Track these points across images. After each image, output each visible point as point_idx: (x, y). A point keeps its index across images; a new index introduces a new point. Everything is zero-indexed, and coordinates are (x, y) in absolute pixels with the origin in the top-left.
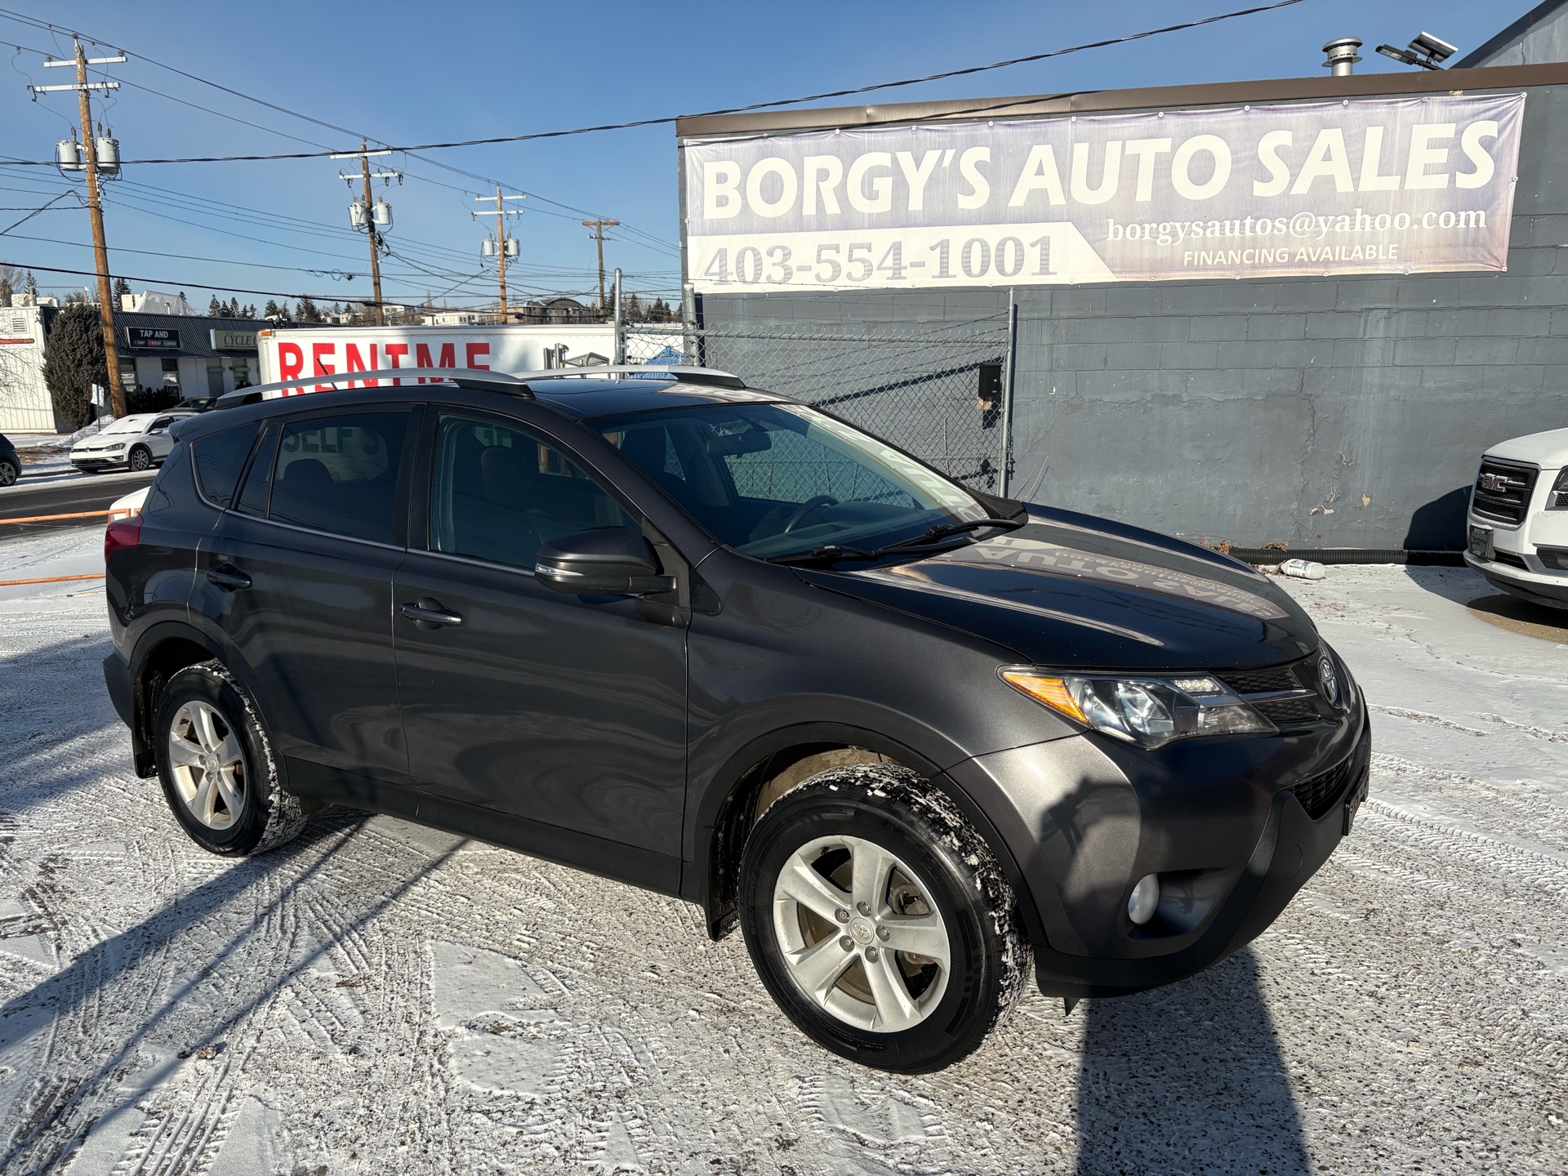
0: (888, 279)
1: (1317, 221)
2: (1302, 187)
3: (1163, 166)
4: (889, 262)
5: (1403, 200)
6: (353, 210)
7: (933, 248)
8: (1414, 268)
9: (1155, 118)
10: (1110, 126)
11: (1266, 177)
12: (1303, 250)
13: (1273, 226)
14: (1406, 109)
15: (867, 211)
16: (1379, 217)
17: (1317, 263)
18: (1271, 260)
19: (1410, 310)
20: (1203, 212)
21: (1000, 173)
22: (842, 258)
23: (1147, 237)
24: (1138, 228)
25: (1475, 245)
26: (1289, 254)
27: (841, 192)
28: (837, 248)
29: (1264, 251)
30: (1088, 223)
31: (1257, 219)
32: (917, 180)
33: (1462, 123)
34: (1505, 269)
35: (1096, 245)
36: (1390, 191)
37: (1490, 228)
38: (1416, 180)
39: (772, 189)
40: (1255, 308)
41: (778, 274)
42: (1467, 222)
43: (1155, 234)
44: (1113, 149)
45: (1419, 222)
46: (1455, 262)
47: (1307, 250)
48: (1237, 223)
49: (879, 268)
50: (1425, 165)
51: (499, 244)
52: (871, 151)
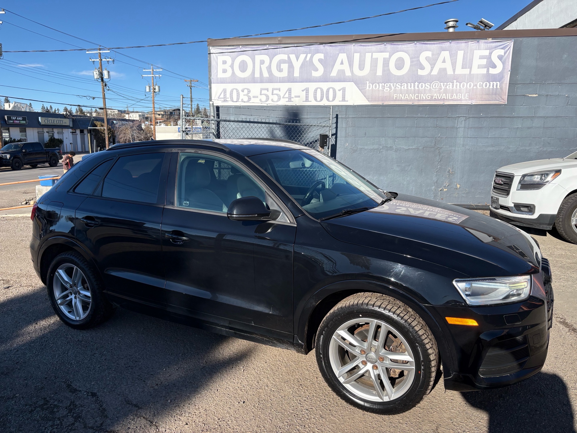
0: (286, 102)
1: (440, 84)
2: (435, 72)
3: (386, 62)
4: (287, 95)
5: (471, 78)
6: (95, 73)
7: (303, 91)
8: (474, 102)
9: (383, 45)
10: (367, 47)
11: (422, 68)
12: (435, 95)
13: (425, 86)
14: (472, 44)
15: (279, 76)
16: (462, 84)
17: (441, 100)
18: (424, 98)
19: (473, 117)
20: (401, 80)
21: (328, 63)
22: (269, 93)
23: (381, 88)
24: (377, 85)
25: (496, 94)
26: (431, 96)
27: (269, 68)
28: (267, 90)
29: (422, 95)
30: (359, 83)
31: (419, 83)
32: (297, 65)
33: (492, 49)
34: (506, 103)
35: (362, 90)
36: (466, 74)
37: (501, 88)
38: (475, 71)
39: (243, 67)
40: (419, 115)
41: (246, 99)
42: (493, 86)
43: (383, 87)
44: (368, 56)
45: (476, 85)
46: (489, 100)
47: (437, 95)
48: (413, 84)
49: (283, 98)
50: (479, 65)
51: (152, 88)
52: (279, 54)
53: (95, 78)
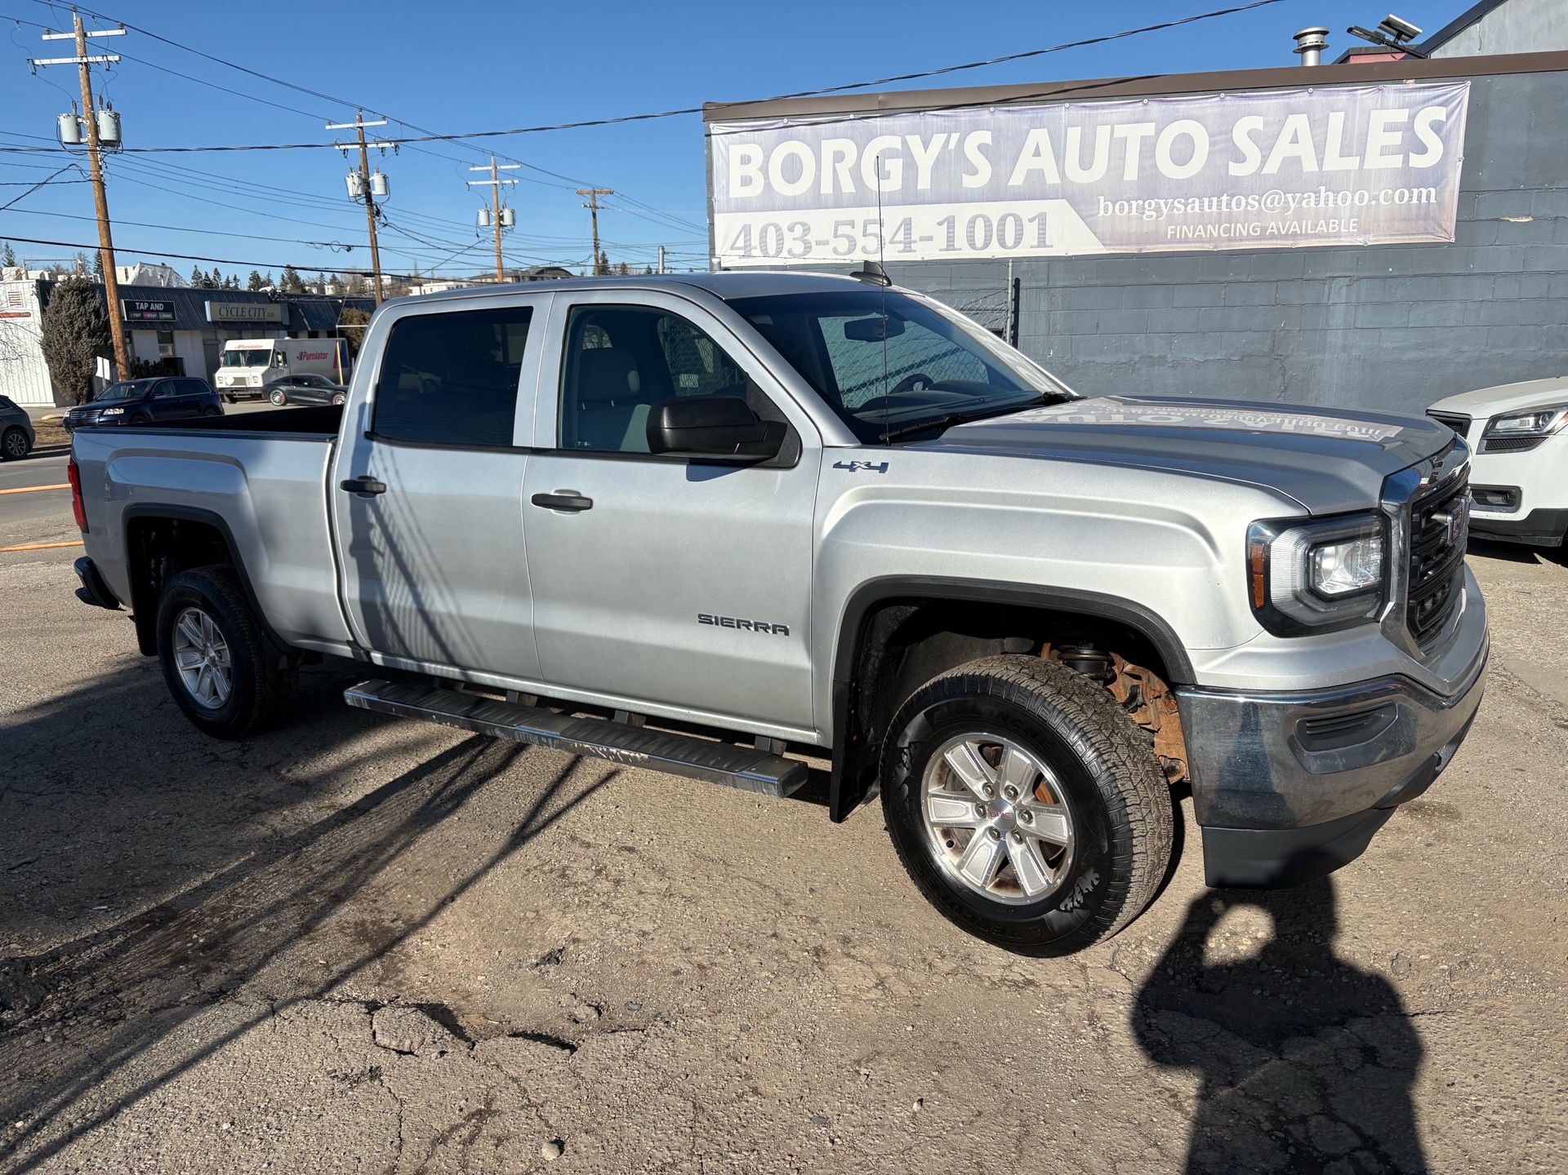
0: (899, 252)
1: (1286, 198)
2: (1272, 168)
3: (1148, 148)
4: (900, 236)
5: (1362, 178)
6: (349, 181)
7: (940, 224)
8: (1372, 240)
9: (1141, 104)
10: (1099, 111)
11: (1240, 158)
13: (1247, 202)
14: (1365, 95)
15: (879, 190)
16: (1340, 194)
17: (1286, 236)
18: (1245, 234)
19: (1368, 278)
20: (1184, 190)
21: (1001, 154)
22: (857, 233)
23: (1134, 212)
24: (1126, 204)
25: (1426, 219)
26: (1261, 228)
27: (856, 173)
28: (852, 224)
29: (1239, 225)
30: (1080, 200)
31: (1232, 196)
32: (925, 160)
33: (1414, 108)
34: (1453, 240)
35: (1089, 219)
36: (1350, 170)
37: (1440, 204)
38: (1374, 161)
39: (792, 169)
40: (1231, 277)
41: (799, 248)
42: (1419, 198)
43: (1141, 210)
44: (1103, 132)
45: (1377, 198)
46: (1409, 235)
47: (1277, 224)
48: (1215, 199)
49: (891, 243)
50: (1382, 147)
51: (493, 214)
52: (882, 135)
53: (351, 194)
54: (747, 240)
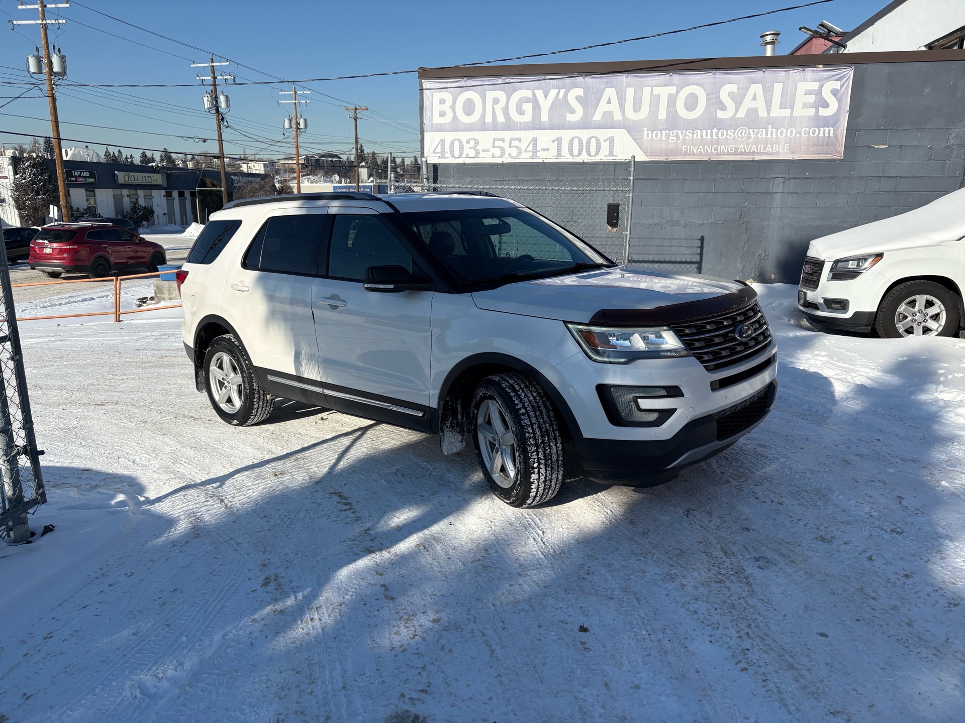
0: (530, 157)
1: (749, 132)
2: (741, 114)
3: (672, 100)
4: (530, 148)
5: (792, 122)
6: (205, 99)
7: (553, 141)
8: (797, 157)
9: (668, 75)
10: (645, 79)
11: (723, 108)
12: (742, 146)
13: (727, 133)
14: (794, 74)
15: (519, 121)
16: (780, 130)
17: (749, 153)
18: (726, 151)
19: (794, 178)
20: (692, 125)
22: (505, 145)
23: (664, 137)
24: (659, 133)
25: (827, 145)
26: (735, 148)
27: (506, 110)
28: (503, 140)
29: (723, 146)
30: (633, 129)
31: (719, 129)
32: (545, 104)
33: (822, 81)
34: (842, 158)
35: (638, 141)
36: (785, 117)
37: (836, 136)
38: (799, 112)
39: (469, 108)
40: (718, 176)
41: (472, 153)
42: (824, 133)
43: (668, 136)
44: (647, 91)
45: (800, 133)
46: (818, 154)
47: (744, 146)
48: (709, 131)
49: (525, 151)
50: (804, 103)
51: (294, 121)
52: (520, 90)
53: (206, 107)
54: (443, 148)
